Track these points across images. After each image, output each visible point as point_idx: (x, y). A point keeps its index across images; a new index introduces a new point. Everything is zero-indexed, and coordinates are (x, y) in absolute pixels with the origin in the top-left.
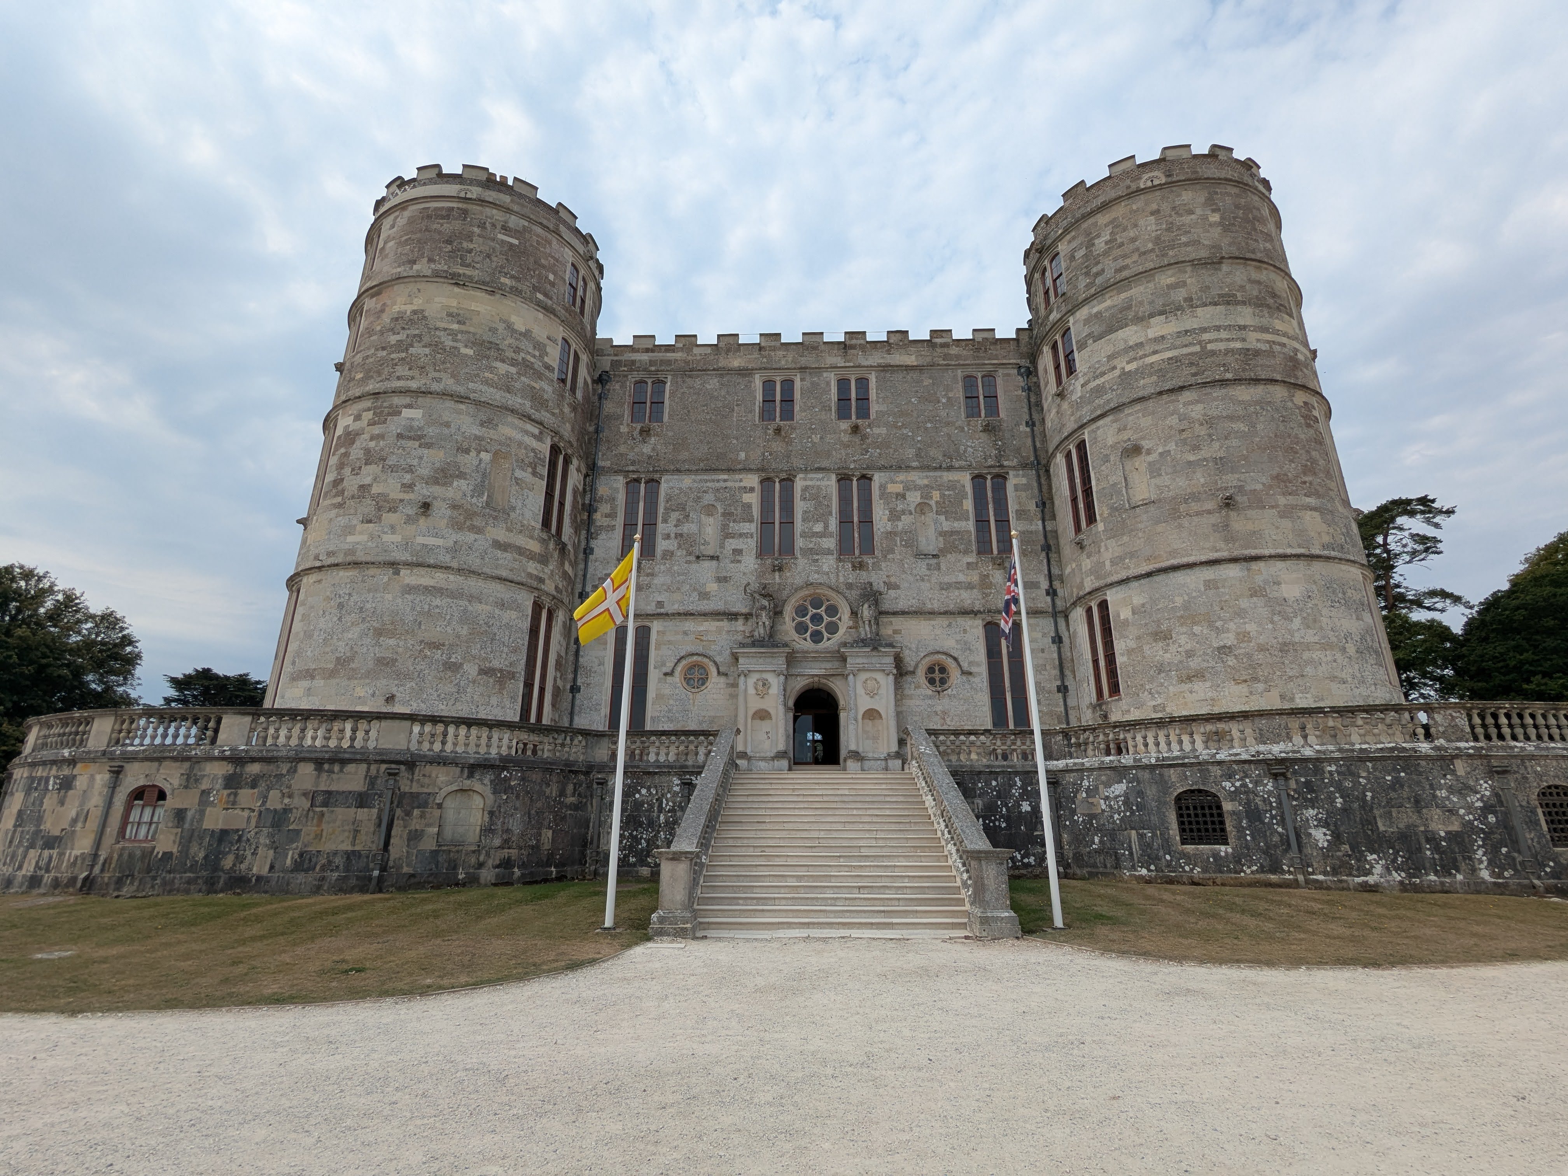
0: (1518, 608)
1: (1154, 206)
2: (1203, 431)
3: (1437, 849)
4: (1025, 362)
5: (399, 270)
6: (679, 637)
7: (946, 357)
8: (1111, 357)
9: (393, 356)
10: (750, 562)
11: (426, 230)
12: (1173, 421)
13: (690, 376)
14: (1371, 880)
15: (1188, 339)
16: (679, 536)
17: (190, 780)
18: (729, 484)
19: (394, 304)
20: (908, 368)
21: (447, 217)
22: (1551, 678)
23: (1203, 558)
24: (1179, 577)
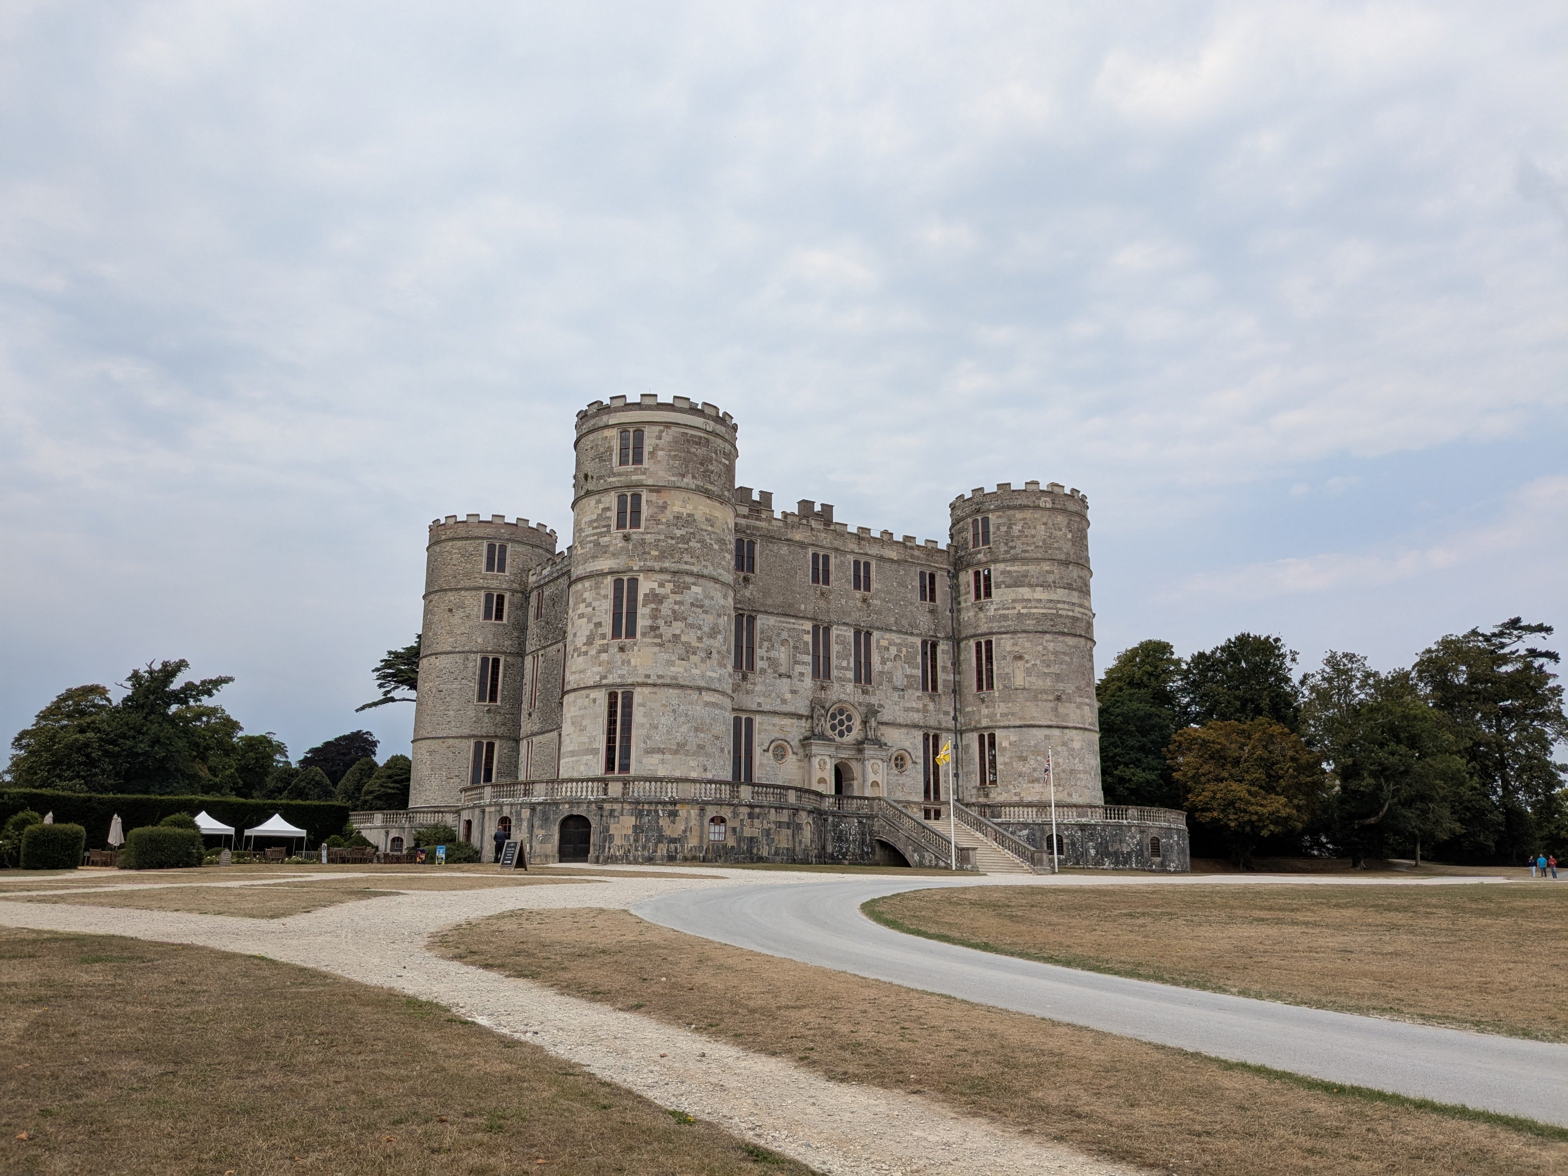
0: (1118, 715)
1: (1045, 520)
2: (1052, 658)
3: (1123, 857)
4: (951, 568)
5: (673, 479)
6: (771, 727)
7: (912, 556)
8: (1014, 601)
9: (680, 545)
10: (808, 682)
11: (688, 452)
12: (1040, 648)
13: (771, 542)
14: (1105, 867)
15: (1052, 605)
16: (769, 659)
17: (735, 815)
18: (796, 626)
19: (674, 505)
20: (892, 561)
21: (699, 444)
22: (1128, 767)
23: (1046, 724)
24: (1034, 731)
